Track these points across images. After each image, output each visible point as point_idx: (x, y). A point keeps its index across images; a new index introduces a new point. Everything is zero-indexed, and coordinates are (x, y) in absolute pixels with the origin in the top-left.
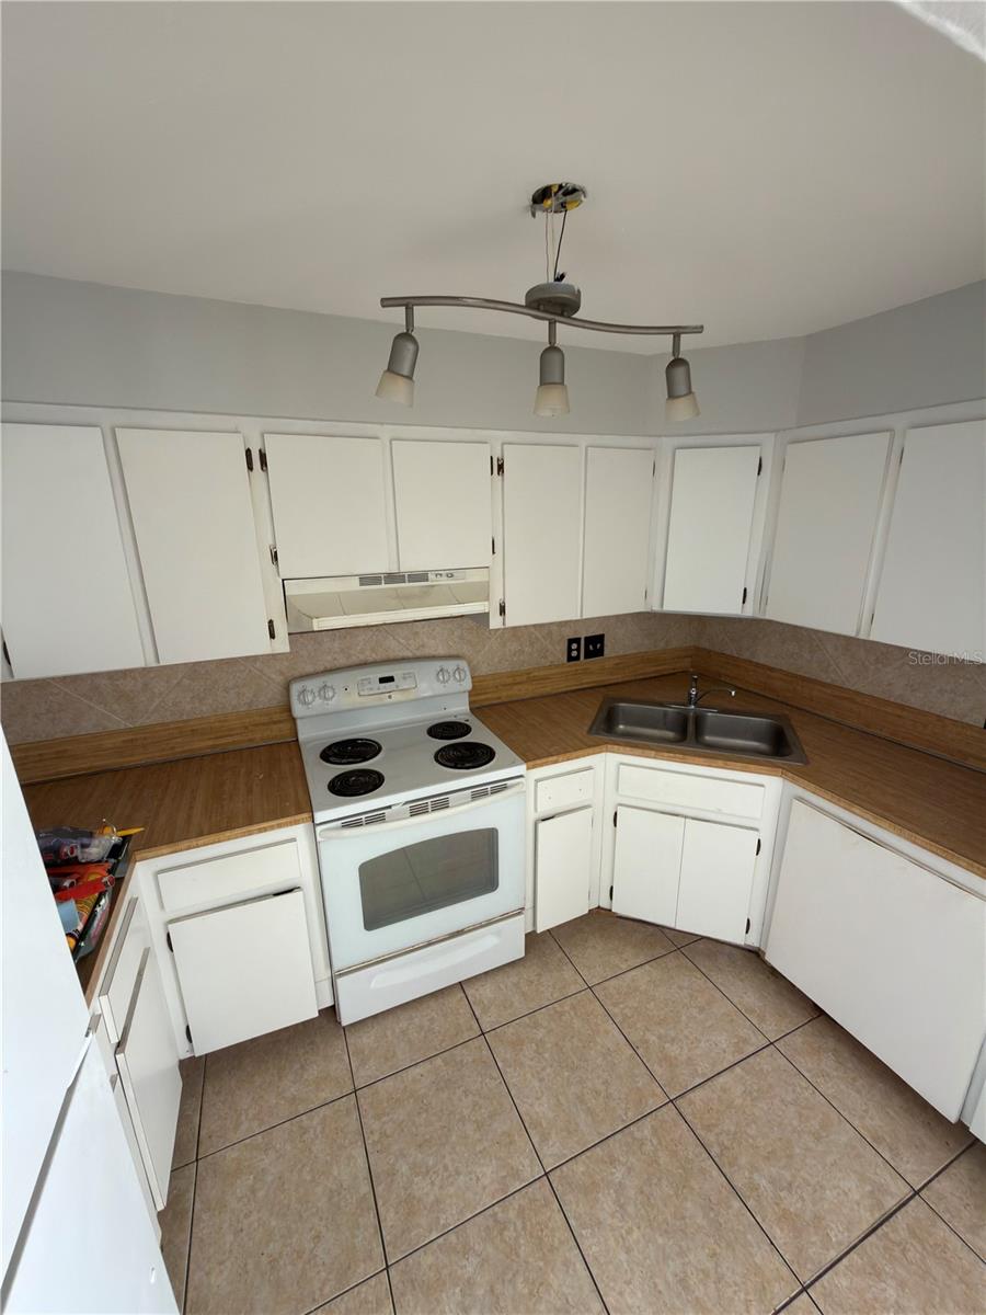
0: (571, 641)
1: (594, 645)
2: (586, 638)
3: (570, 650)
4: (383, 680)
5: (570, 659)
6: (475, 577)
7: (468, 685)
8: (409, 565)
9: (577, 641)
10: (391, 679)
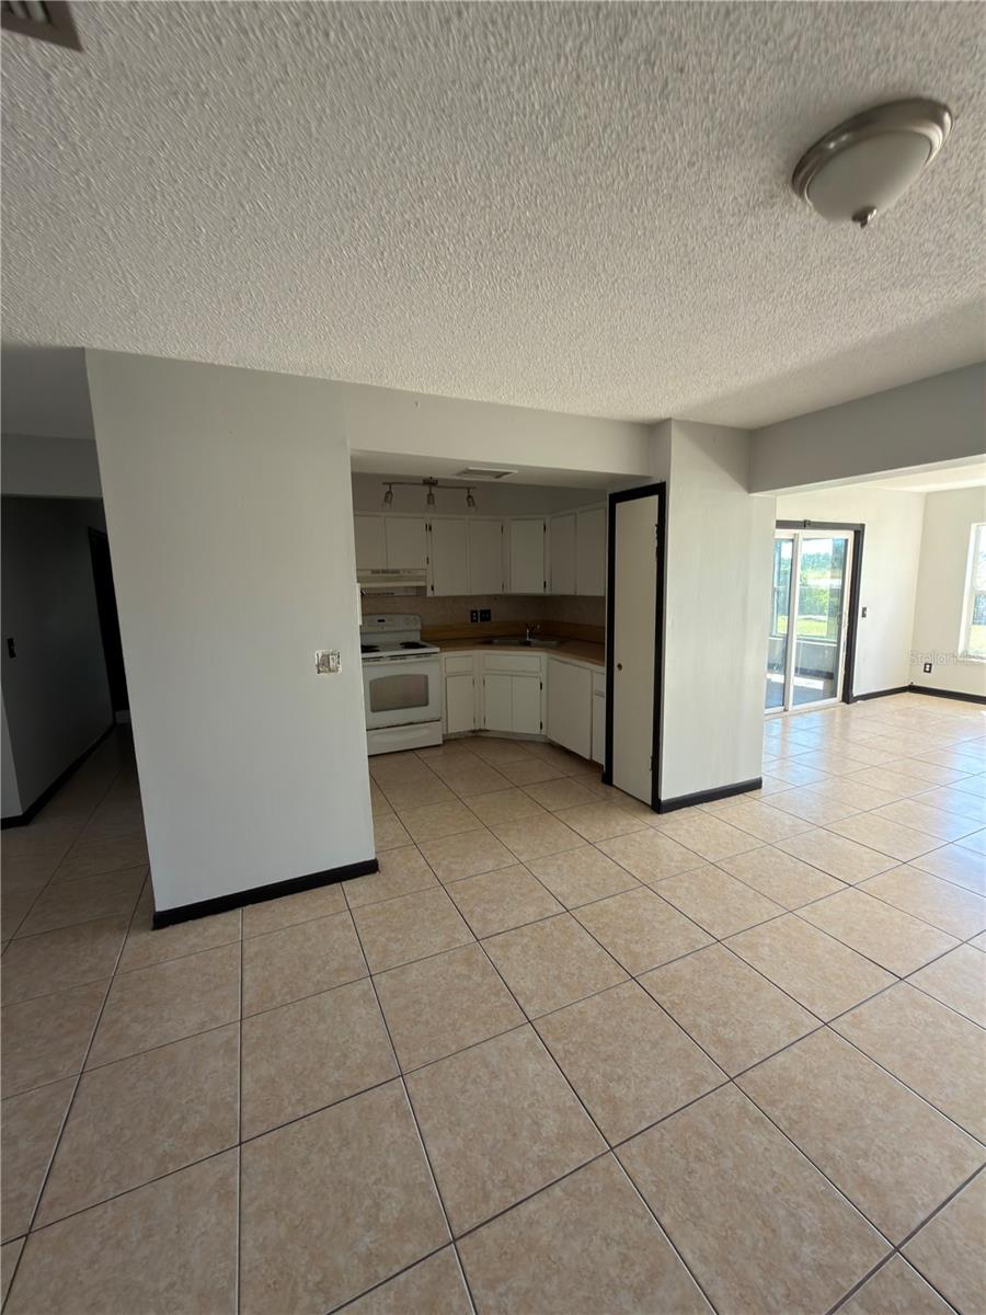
0: (472, 612)
1: (486, 615)
2: (481, 611)
3: (472, 617)
4: (379, 621)
5: (472, 621)
6: (421, 573)
7: (419, 627)
8: (390, 567)
9: (476, 612)
10: (383, 621)
